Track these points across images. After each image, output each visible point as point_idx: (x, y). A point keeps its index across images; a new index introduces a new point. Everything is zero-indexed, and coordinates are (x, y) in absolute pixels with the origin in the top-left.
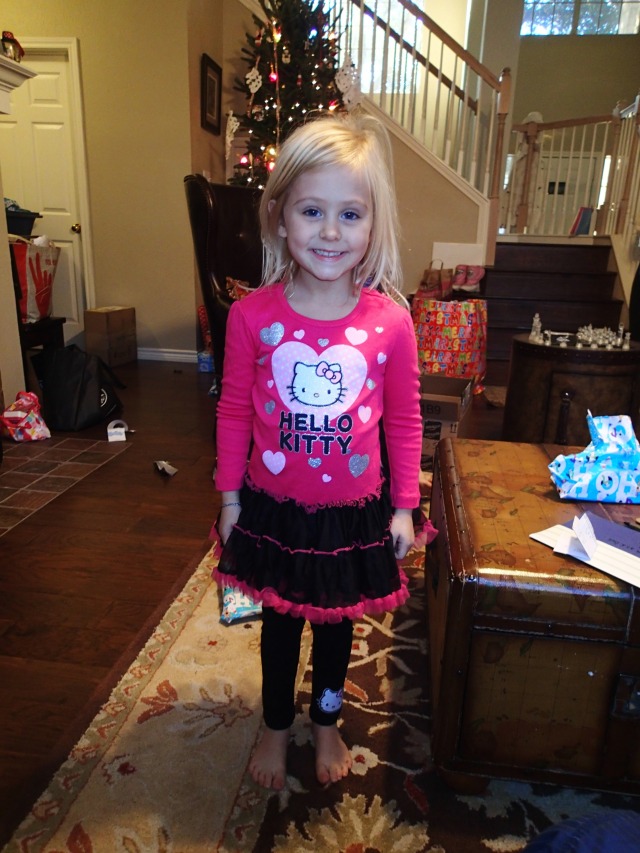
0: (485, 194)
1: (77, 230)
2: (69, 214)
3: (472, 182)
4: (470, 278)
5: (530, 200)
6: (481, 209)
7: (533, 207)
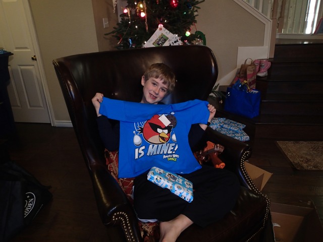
0: (269, 17)
1: (34, 59)
2: (29, 50)
3: (260, 11)
4: (262, 68)
5: (286, 14)
6: (266, 26)
7: (287, 18)
